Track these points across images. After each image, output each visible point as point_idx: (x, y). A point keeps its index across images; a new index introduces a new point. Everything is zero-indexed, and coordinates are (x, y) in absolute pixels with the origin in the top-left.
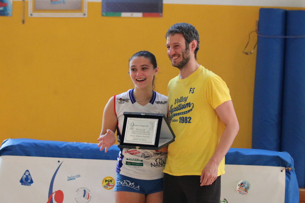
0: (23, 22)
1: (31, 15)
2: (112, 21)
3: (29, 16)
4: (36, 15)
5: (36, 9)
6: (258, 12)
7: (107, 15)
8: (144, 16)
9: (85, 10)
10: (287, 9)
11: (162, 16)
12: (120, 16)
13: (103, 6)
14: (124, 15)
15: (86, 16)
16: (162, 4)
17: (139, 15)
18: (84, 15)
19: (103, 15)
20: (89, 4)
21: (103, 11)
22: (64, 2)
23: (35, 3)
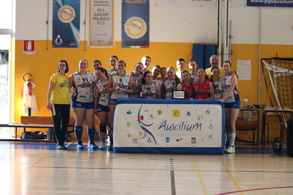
0: (85, 50)
1: (89, 47)
2: (126, 49)
3: (88, 48)
4: (91, 47)
5: (91, 44)
6: (192, 45)
7: (124, 47)
8: (141, 47)
9: (114, 45)
10: (205, 44)
11: (149, 47)
12: (130, 47)
13: (122, 43)
14: (132, 47)
15: (114, 48)
16: (149, 42)
17: (139, 47)
18: (114, 47)
19: (122, 47)
20: (116, 42)
21: (122, 45)
22: (104, 42)
23: (90, 42)
